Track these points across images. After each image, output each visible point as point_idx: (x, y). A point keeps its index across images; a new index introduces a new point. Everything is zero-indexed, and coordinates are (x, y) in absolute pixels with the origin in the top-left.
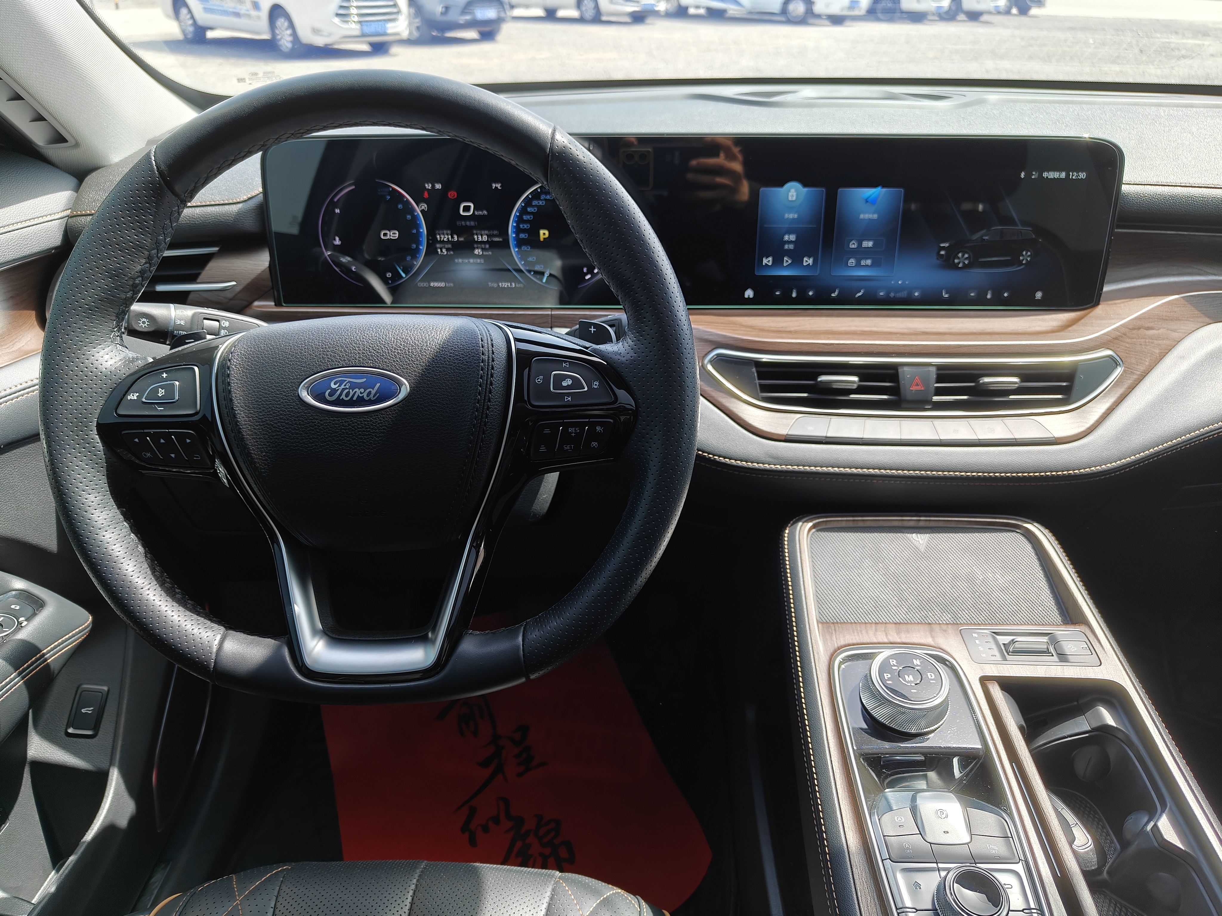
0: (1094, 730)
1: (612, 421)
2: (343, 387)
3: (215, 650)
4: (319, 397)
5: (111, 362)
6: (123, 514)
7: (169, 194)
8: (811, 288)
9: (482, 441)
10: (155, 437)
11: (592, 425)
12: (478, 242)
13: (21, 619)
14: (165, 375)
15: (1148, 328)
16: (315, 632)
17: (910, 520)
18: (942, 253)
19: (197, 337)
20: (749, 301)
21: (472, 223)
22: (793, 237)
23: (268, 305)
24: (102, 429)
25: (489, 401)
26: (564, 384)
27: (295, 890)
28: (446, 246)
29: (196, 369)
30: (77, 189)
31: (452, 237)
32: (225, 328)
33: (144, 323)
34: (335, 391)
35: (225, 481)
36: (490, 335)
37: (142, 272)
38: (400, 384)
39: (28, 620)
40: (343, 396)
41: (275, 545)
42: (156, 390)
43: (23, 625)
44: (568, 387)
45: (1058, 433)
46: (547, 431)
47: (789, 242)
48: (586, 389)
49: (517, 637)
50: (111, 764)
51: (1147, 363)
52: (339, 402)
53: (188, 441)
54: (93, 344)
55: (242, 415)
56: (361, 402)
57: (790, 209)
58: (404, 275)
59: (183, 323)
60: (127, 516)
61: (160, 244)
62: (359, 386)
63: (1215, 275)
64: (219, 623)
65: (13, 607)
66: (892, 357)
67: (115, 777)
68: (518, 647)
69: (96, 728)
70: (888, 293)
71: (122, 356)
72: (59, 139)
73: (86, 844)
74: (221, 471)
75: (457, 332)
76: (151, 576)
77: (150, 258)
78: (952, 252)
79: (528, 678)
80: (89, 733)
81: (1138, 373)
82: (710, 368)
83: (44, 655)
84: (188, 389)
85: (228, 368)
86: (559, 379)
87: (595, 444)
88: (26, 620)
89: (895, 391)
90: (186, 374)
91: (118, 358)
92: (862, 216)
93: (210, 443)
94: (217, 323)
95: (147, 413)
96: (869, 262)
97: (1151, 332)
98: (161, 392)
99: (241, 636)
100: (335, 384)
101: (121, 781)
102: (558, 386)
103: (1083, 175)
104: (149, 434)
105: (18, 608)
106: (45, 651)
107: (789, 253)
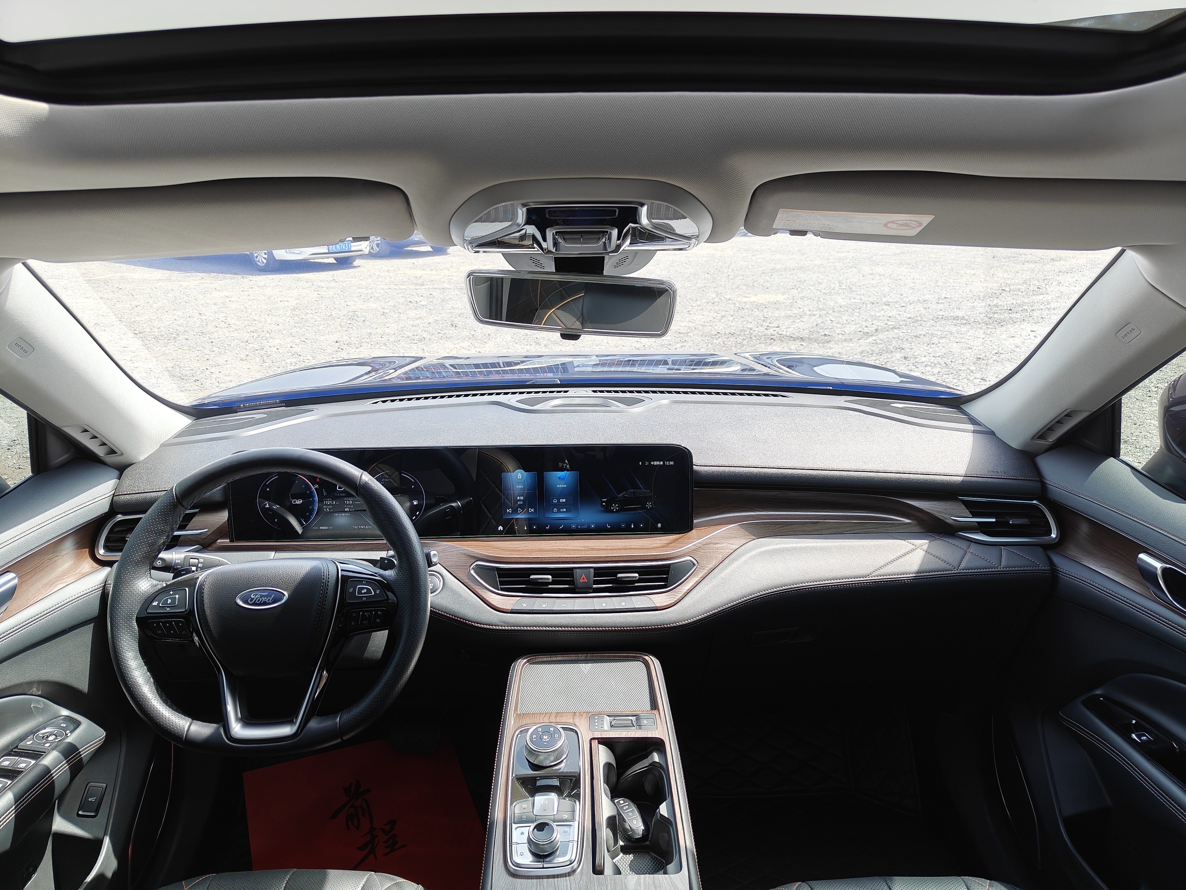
0: (650, 765)
1: (385, 609)
2: (257, 597)
3: (186, 730)
4: (246, 602)
5: (145, 586)
6: (144, 662)
7: (180, 506)
8: (535, 524)
9: (321, 620)
10: (164, 623)
11: (376, 611)
12: (347, 504)
13: (68, 732)
14: (171, 593)
15: (715, 544)
16: (237, 719)
17: (582, 656)
18: (604, 504)
19: (188, 571)
20: (501, 532)
21: (344, 495)
22: (522, 498)
23: (226, 542)
24: (138, 620)
25: (325, 601)
26: (363, 592)
27: (218, 883)
28: (329, 507)
29: (187, 589)
30: (119, 478)
31: (333, 502)
32: (201, 563)
33: (159, 563)
34: (253, 599)
35: (197, 644)
36: (328, 569)
37: (164, 543)
38: (284, 595)
39: (71, 732)
40: (257, 601)
41: (220, 675)
42: (167, 600)
43: (68, 735)
44: (364, 593)
45: (658, 605)
46: (354, 615)
47: (520, 500)
48: (373, 594)
49: (337, 718)
50: (105, 834)
51: (714, 563)
52: (254, 604)
53: (181, 624)
54: (138, 578)
55: (208, 611)
56: (265, 604)
57: (519, 483)
58: (305, 523)
59: (179, 562)
60: (146, 664)
61: (174, 529)
62: (264, 596)
63: (760, 511)
64: (189, 717)
65: (62, 725)
66: (571, 564)
67: (107, 841)
68: (337, 723)
69: (97, 811)
70: (577, 527)
71: (150, 584)
72: (112, 452)
73: (87, 883)
74: (196, 639)
75: (313, 569)
76: (156, 693)
77: (168, 537)
78: (609, 504)
79: (342, 739)
80: (93, 814)
81: (708, 569)
82: (472, 572)
83: (80, 752)
84: (182, 599)
85: (203, 589)
86: (361, 589)
87: (378, 620)
88: (70, 732)
89: (571, 583)
90: (183, 592)
91: (148, 585)
92: (558, 486)
93: (191, 625)
94: (197, 560)
95: (161, 611)
96: (564, 510)
97: (717, 545)
98: (169, 601)
99: (200, 723)
100: (253, 596)
101: (110, 846)
102: (360, 593)
103: (672, 463)
104: (161, 622)
105: (65, 725)
106: (80, 750)
107: (520, 506)
